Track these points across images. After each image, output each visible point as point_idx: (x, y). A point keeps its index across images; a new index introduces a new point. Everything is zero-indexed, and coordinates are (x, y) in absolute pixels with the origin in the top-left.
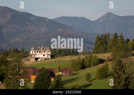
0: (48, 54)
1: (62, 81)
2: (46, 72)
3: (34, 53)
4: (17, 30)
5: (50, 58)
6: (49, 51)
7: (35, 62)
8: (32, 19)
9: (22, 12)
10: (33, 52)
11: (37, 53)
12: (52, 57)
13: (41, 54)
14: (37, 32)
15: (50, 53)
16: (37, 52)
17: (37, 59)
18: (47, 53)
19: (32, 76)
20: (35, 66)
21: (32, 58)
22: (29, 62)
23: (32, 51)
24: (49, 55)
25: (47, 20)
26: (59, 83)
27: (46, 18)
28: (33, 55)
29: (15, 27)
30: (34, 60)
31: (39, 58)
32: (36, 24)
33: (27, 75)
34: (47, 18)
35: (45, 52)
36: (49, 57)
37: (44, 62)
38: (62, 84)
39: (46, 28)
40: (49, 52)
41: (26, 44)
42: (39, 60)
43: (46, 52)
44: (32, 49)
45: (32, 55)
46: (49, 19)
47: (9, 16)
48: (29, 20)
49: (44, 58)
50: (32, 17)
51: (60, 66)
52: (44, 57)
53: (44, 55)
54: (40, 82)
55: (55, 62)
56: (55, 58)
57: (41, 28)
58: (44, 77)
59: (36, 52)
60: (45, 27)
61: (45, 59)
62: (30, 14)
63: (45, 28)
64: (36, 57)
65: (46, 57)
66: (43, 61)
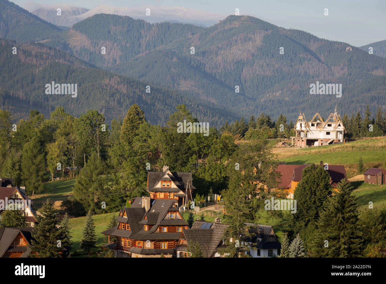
0: (338, 132)
1: (353, 197)
2: (321, 174)
3: (303, 129)
4: (277, 71)
5: (341, 141)
6: (341, 124)
7: (306, 149)
8: (313, 47)
9: (290, 30)
10: (303, 125)
11: (312, 128)
12: (348, 137)
13: (320, 131)
14: (324, 76)
15: (342, 128)
16: (313, 125)
17: (310, 142)
18: (335, 128)
19: (293, 182)
20: (304, 160)
21: (301, 140)
22: (292, 148)
23: (301, 124)
24: (341, 132)
25: (348, 48)
26: (344, 202)
27: (345, 44)
28: (302, 133)
29: (273, 66)
30: (304, 145)
31: (317, 140)
32: (322, 58)
33: (277, 180)
34: (348, 45)
35: (329, 125)
36: (341, 137)
37: (325, 149)
38: (352, 205)
39: (346, 69)
40: (339, 125)
41: (297, 105)
42: (316, 144)
43: (333, 125)
44: (301, 117)
45: (299, 133)
46: (353, 48)
47: (258, 39)
48: (306, 50)
49: (329, 140)
50: (312, 42)
51: (361, 161)
52: (328, 137)
53: (328, 133)
54: (308, 198)
55: (351, 149)
56: (354, 140)
57: (333, 68)
58: (315, 186)
59: (308, 126)
60: (342, 66)
61: (331, 143)
62: (309, 34)
63: (342, 69)
64: (310, 136)
65: (332, 136)
66: (325, 147)
